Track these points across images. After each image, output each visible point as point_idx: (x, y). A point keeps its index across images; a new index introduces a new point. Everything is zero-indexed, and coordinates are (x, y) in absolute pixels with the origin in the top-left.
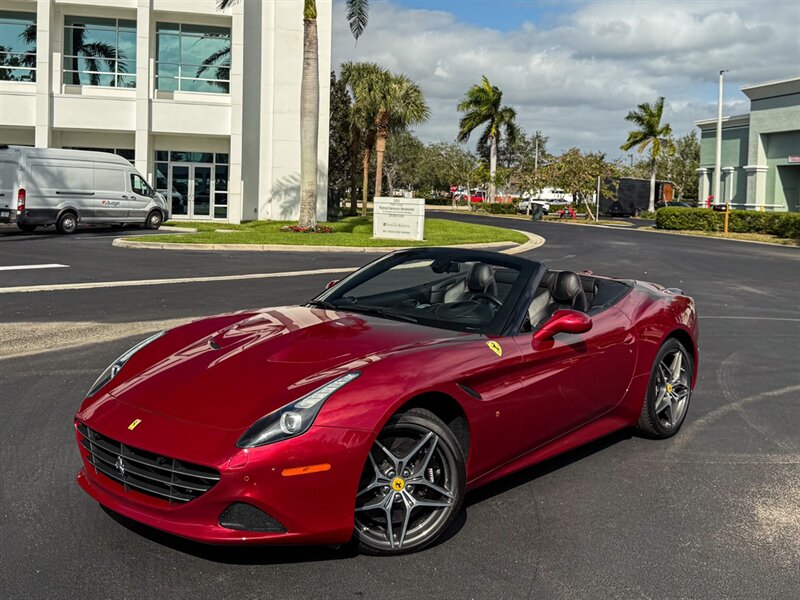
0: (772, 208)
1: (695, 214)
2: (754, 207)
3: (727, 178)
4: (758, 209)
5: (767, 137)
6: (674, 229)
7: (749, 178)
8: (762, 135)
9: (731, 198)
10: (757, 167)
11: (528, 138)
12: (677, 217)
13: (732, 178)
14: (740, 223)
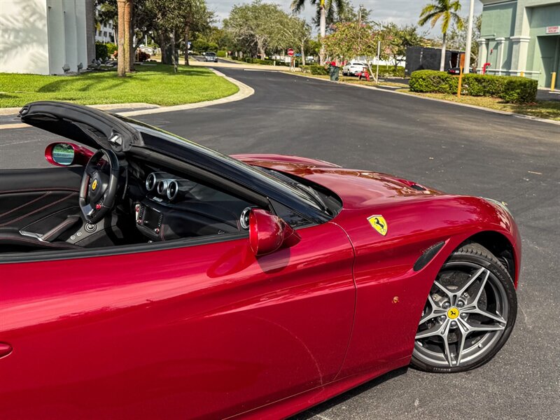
0: (531, 74)
1: (439, 77)
2: (516, 73)
3: (499, 47)
4: (519, 75)
5: (531, 10)
6: (422, 91)
7: (514, 46)
8: (527, 8)
9: (501, 65)
10: (521, 37)
11: (356, 10)
12: (424, 80)
13: (503, 48)
14: (477, 87)
